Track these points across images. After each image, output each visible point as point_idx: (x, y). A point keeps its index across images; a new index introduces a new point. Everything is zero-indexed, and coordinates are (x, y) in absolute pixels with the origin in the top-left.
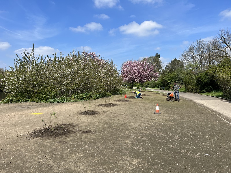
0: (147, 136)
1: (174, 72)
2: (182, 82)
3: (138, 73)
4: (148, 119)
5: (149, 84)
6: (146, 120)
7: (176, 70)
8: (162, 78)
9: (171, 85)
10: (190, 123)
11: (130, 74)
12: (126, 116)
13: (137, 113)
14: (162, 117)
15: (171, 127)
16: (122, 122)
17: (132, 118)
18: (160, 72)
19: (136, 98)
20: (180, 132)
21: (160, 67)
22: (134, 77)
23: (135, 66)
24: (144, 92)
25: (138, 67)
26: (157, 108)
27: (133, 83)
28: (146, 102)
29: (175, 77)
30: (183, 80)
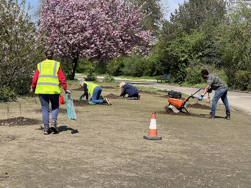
0: (131, 179)
1: (198, 31)
2: (219, 61)
3: (91, 31)
4: (131, 150)
5: (123, 66)
6: (126, 152)
7: (204, 24)
8: (162, 48)
9: (188, 69)
10: (231, 157)
11: (65, 33)
12: (74, 144)
13: (100, 139)
14: (165, 145)
15: (185, 164)
16: (67, 156)
17: (92, 149)
18: (156, 28)
19: (91, 105)
20: (206, 173)
21: (156, 12)
22: (79, 43)
23: (81, 8)
24: (112, 88)
25: (93, 12)
26: (153, 125)
27: (75, 61)
28: (122, 113)
29: (201, 43)
30: (221, 55)
